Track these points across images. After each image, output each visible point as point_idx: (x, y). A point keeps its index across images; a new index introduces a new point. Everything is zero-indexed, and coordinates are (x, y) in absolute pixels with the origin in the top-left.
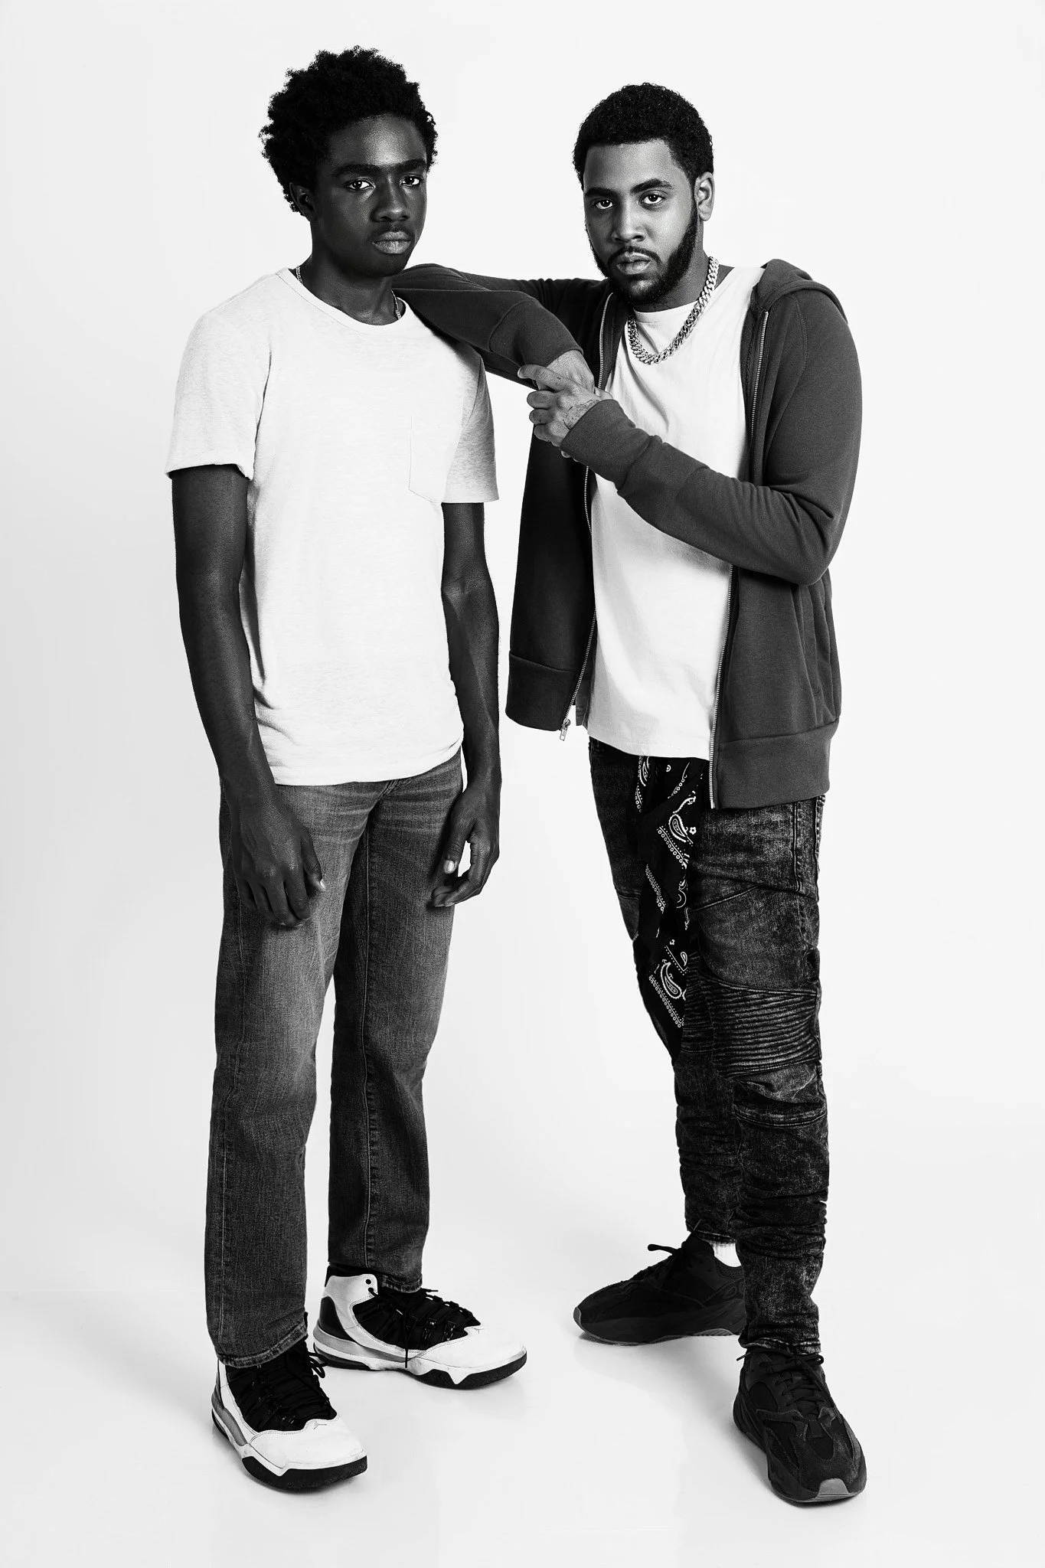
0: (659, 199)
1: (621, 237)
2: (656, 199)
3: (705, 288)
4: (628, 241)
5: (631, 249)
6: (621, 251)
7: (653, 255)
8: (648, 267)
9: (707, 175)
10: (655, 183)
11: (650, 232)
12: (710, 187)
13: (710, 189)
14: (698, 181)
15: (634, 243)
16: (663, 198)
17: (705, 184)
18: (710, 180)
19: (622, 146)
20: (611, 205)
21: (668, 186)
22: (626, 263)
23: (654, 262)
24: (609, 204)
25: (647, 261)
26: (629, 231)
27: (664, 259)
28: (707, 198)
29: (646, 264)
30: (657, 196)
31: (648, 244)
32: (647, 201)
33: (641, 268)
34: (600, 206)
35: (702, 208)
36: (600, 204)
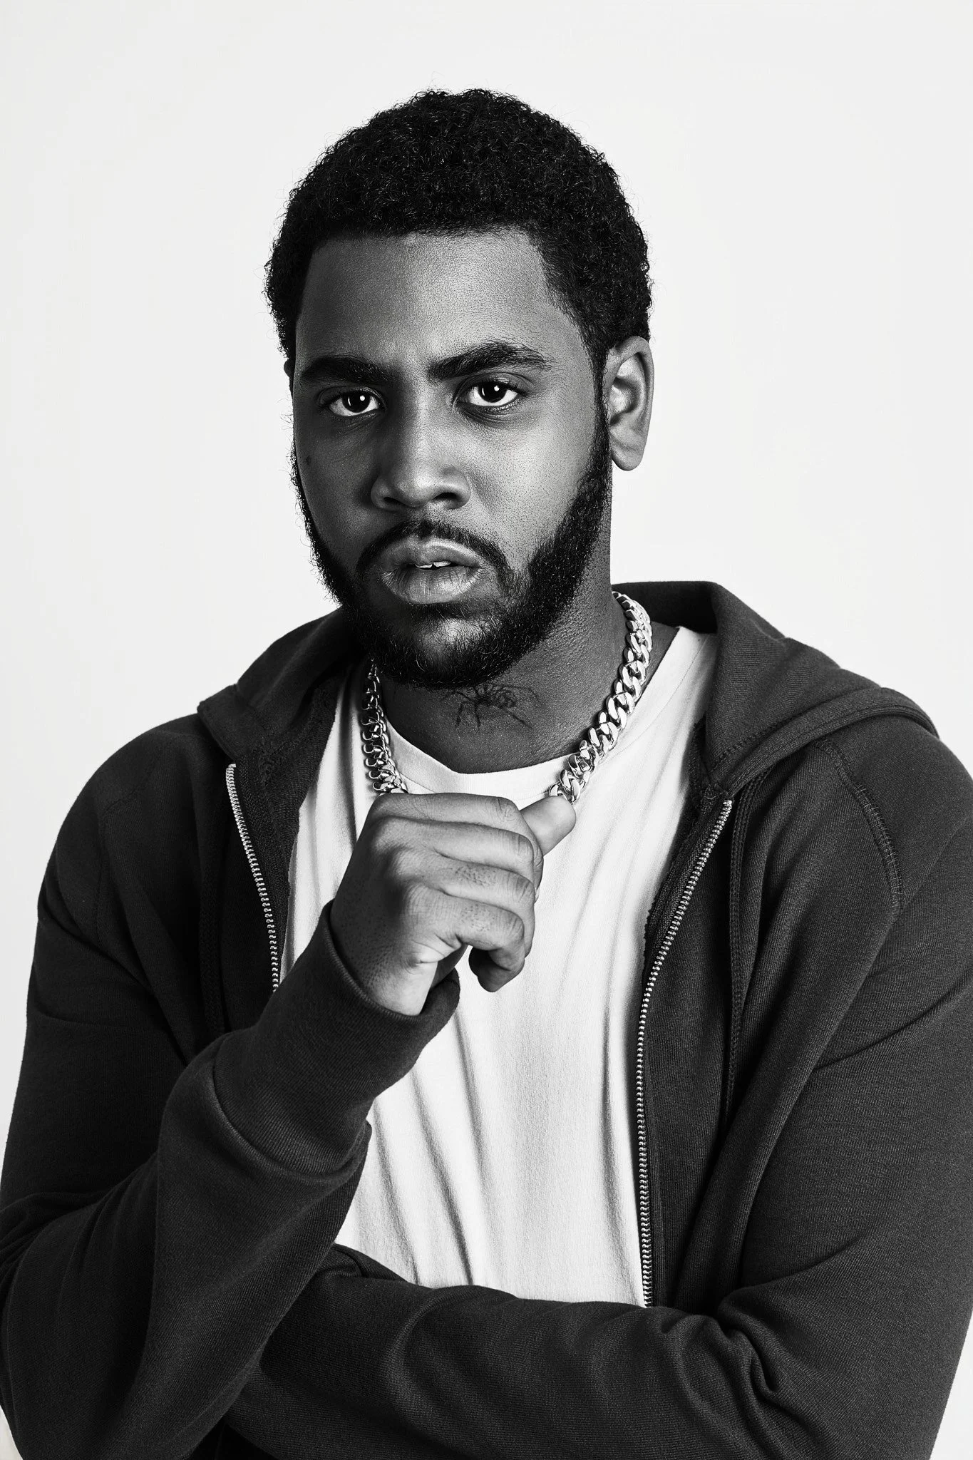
0: (510, 395)
1: (397, 493)
2: (501, 395)
3: (611, 703)
4: (420, 505)
5: (426, 530)
6: (397, 533)
7: (491, 552)
8: (475, 586)
9: (635, 344)
10: (499, 354)
11: (485, 488)
12: (639, 378)
13: (642, 385)
14: (612, 359)
15: (437, 510)
16: (522, 394)
17: (628, 369)
18: (642, 360)
19: (411, 239)
20: (372, 405)
21: (534, 360)
22: (408, 568)
23: (491, 571)
24: (366, 403)
25: (472, 568)
26: (423, 481)
27: (517, 563)
28: (631, 408)
29: (470, 574)
30: (505, 388)
31: (474, 517)
32: (476, 398)
33: (452, 588)
34: (342, 409)
35: (619, 432)
36: (340, 403)
